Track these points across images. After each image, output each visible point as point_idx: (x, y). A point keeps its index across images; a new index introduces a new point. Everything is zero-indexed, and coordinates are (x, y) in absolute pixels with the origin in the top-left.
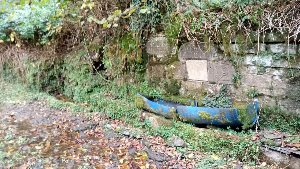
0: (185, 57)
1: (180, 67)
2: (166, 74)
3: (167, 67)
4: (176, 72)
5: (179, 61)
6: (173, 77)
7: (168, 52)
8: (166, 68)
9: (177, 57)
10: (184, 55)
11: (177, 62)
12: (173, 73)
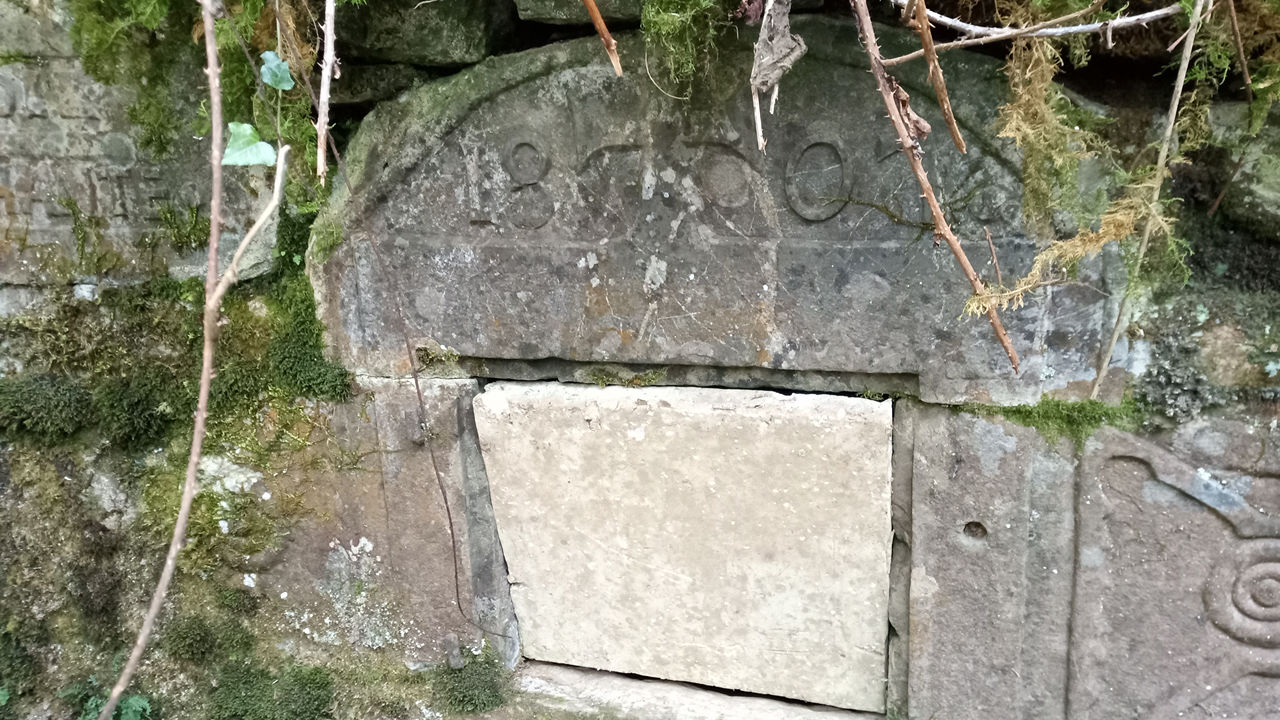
0: (455, 322)
1: (364, 485)
2: (116, 585)
3: (129, 480)
4: (296, 566)
5: (343, 389)
6: (248, 643)
7: (118, 232)
8: (105, 490)
9: (303, 335)
10: (432, 300)
11: (308, 407)
12: (249, 581)
